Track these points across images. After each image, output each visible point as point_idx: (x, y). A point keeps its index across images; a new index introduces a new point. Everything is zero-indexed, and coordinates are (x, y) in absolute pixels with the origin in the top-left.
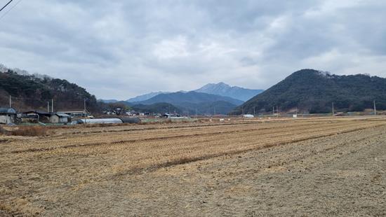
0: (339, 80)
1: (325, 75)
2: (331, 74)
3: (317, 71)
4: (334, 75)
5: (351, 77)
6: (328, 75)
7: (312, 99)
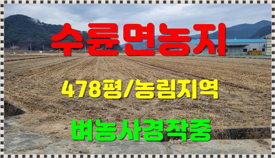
0: (47, 27)
1: (36, 21)
2: (41, 22)
3: (30, 18)
4: (43, 23)
5: (55, 26)
6: (39, 22)
7: (29, 39)
